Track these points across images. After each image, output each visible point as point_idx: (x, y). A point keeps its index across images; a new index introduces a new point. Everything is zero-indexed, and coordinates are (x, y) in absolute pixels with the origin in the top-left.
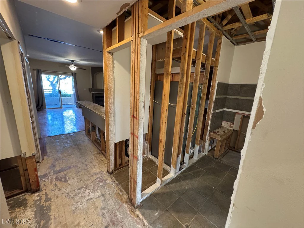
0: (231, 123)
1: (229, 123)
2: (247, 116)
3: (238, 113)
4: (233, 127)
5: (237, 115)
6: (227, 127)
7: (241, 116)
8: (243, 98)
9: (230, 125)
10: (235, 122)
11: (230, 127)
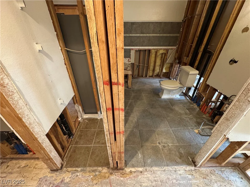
0: (129, 59)
1: (127, 59)
2: (138, 50)
3: (132, 49)
4: (130, 61)
5: (132, 51)
6: (127, 63)
7: (134, 51)
8: (134, 35)
9: (129, 60)
10: (131, 57)
11: (129, 61)
